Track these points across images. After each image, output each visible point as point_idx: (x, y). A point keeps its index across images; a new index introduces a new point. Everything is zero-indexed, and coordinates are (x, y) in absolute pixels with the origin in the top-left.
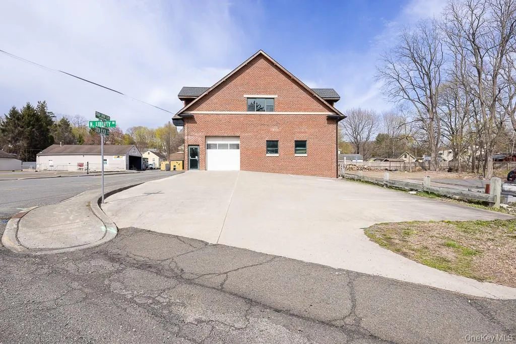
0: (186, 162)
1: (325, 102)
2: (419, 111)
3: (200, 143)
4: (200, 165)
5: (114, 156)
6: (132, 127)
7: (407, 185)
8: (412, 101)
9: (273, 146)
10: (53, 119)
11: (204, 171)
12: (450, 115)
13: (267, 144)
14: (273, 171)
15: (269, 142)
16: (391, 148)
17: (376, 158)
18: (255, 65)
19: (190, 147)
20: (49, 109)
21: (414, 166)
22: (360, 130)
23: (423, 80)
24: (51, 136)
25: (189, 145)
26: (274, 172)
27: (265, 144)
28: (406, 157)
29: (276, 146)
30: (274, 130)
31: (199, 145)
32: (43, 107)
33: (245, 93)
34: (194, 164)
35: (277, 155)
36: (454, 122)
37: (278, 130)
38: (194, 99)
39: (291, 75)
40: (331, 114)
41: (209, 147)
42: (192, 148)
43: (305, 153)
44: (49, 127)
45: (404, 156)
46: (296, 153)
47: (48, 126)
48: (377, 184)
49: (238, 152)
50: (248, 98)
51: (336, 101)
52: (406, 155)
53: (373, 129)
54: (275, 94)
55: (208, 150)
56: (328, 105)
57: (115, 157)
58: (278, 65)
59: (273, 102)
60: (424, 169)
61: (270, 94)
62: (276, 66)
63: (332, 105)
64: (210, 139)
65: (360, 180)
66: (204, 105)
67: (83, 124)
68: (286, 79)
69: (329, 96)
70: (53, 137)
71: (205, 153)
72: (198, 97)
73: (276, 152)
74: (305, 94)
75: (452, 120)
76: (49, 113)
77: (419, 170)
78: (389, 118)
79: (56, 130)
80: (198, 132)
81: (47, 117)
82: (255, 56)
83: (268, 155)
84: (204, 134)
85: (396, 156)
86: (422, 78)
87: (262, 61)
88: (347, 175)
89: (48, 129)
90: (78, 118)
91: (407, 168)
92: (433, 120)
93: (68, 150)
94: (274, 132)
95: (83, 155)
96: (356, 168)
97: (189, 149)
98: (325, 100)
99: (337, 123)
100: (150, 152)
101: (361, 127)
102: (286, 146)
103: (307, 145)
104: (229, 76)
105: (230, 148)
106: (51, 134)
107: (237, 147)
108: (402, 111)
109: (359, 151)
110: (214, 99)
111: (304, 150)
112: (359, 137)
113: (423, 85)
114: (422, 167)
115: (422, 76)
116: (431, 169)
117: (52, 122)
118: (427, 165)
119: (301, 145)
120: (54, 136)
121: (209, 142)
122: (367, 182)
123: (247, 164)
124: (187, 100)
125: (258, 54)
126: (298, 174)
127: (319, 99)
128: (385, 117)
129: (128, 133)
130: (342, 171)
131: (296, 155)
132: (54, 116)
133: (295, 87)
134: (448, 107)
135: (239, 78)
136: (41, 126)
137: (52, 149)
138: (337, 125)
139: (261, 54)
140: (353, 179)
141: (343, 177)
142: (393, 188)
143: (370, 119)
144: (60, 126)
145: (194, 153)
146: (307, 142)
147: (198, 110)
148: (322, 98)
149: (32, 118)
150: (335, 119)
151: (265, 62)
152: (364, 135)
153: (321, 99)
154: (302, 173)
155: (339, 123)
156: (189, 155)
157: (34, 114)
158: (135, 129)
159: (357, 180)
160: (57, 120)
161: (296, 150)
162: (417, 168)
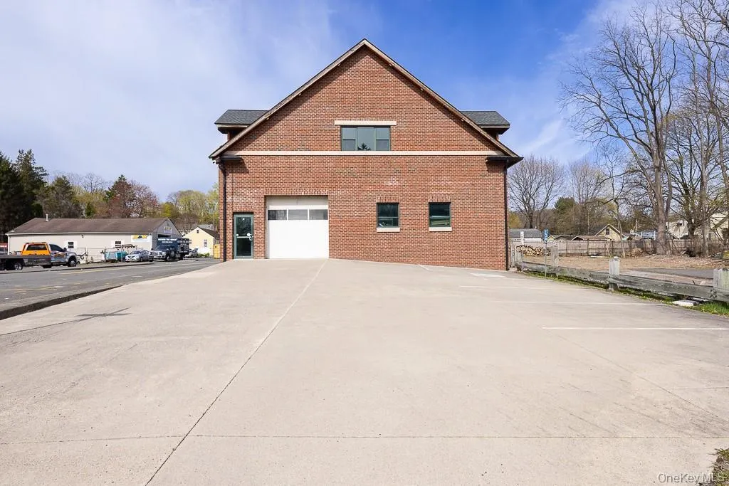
0: (229, 244)
1: (483, 133)
2: (636, 155)
3: (256, 209)
4: (255, 248)
5: (132, 236)
6: (176, 191)
7: (667, 286)
8: (624, 139)
9: (388, 213)
10: (45, 179)
11: (263, 260)
12: (681, 163)
13: (378, 210)
14: (390, 258)
15: (380, 206)
16: (585, 219)
17: (558, 236)
18: (356, 67)
19: (236, 216)
20: (37, 162)
21: (628, 247)
22: (533, 191)
23: (642, 103)
24: (38, 205)
25: (234, 213)
26: (392, 261)
27: (375, 210)
28: (608, 233)
29: (395, 213)
30: (391, 184)
31: (252, 213)
32: (26, 159)
33: (337, 116)
34: (245, 248)
35: (397, 229)
36: (689, 176)
37: (396, 183)
38: (243, 129)
39: (420, 84)
40: (493, 153)
41: (273, 215)
42: (239, 219)
43: (448, 225)
44: (34, 191)
45: (605, 231)
46: (431, 225)
47: (34, 189)
48: (593, 283)
49: (324, 224)
50: (342, 126)
51: (502, 131)
52: (608, 230)
53: (554, 188)
54: (390, 118)
55: (270, 221)
56: (489, 137)
57: (134, 238)
58: (396, 66)
59: (388, 135)
60: (645, 252)
61: (381, 119)
62: (393, 68)
63: (495, 138)
64: (273, 201)
65: (554, 275)
66: (262, 139)
67: (99, 187)
68: (411, 91)
69: (490, 122)
70: (41, 207)
71: (265, 228)
72: (249, 125)
73: (395, 224)
74: (446, 119)
75: (684, 171)
76: (36, 168)
77: (638, 254)
78: (581, 171)
79: (47, 196)
80: (251, 189)
81: (33, 175)
82: (355, 49)
83: (379, 230)
84: (262, 192)
85: (594, 231)
86: (638, 99)
87: (366, 61)
88: (526, 265)
89: (34, 194)
90: (91, 178)
91: (616, 251)
92: (659, 171)
93: (59, 227)
94: (391, 188)
95: (83, 235)
96: (531, 252)
97: (235, 219)
98: (484, 129)
99: (505, 169)
100: (201, 230)
101: (534, 186)
102: (413, 212)
103: (452, 211)
104: (307, 86)
105: (312, 218)
106: (38, 202)
107: (324, 215)
108: (606, 155)
109: (533, 224)
110: (280, 127)
111: (445, 219)
112: (532, 201)
113: (642, 114)
114: (642, 249)
115: (640, 97)
116: (658, 250)
117: (43, 183)
118: (649, 245)
119: (439, 211)
120: (43, 205)
121: (272, 207)
122: (570, 279)
123: (342, 246)
124: (231, 131)
125: (359, 46)
126: (435, 264)
127: (471, 127)
128: (574, 169)
129: (170, 201)
130: (516, 257)
131: (431, 229)
132: (44, 175)
133: (428, 105)
134: (678, 151)
135: (326, 90)
136: (20, 189)
137: (32, 225)
138: (506, 174)
139: (365, 46)
140: (538, 273)
141: (519, 269)
142: (630, 293)
143: (550, 173)
144: (53, 188)
145: (244, 227)
146: (452, 205)
147: (251, 149)
148: (478, 125)
149: (5, 176)
150: (503, 162)
151: (374, 62)
152: (541, 199)
153: (475, 127)
154: (444, 263)
155: (508, 170)
156: (235, 232)
157: (10, 170)
158: (182, 194)
159: (548, 275)
160: (49, 181)
161: (431, 220)
162: (634, 251)
